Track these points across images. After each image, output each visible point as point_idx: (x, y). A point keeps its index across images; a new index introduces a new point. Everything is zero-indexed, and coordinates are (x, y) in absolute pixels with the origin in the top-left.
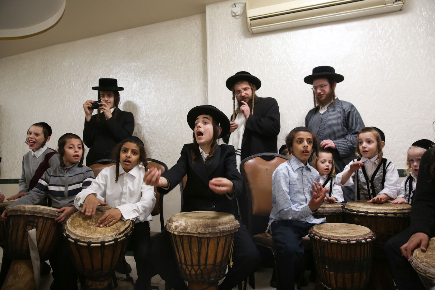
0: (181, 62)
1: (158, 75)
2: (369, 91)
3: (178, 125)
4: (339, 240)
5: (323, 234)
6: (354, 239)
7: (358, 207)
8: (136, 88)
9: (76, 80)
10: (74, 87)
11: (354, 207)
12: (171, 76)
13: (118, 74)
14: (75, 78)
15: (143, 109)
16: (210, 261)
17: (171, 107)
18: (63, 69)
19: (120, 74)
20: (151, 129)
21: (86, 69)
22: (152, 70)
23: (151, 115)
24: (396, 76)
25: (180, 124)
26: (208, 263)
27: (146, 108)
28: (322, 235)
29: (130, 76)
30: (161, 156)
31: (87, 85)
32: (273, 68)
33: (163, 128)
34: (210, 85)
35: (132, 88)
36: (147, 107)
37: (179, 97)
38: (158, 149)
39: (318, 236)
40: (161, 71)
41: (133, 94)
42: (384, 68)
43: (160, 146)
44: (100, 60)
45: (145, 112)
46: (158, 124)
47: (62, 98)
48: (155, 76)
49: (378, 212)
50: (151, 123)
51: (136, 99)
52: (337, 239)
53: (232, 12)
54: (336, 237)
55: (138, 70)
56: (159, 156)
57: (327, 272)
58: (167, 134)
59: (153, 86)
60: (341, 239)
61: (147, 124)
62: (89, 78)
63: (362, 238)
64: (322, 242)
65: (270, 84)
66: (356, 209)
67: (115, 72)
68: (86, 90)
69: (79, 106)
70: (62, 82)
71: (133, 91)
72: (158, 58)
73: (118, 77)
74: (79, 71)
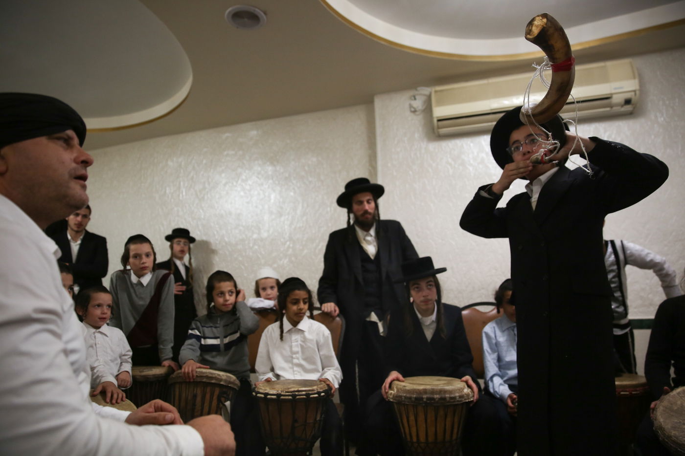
1: (307, 184)
8: (275, 201)
10: (184, 197)
14: (186, 184)
15: (285, 230)
18: (168, 171)
21: (202, 173)
22: (298, 178)
23: (297, 239)
27: (290, 229)
29: (266, 185)
40: (310, 179)
44: (223, 160)
45: (289, 234)
48: (303, 185)
53: (411, 106)
55: (277, 176)
59: (299, 199)
67: (244, 177)
70: (168, 188)
72: (307, 161)
74: (192, 174)
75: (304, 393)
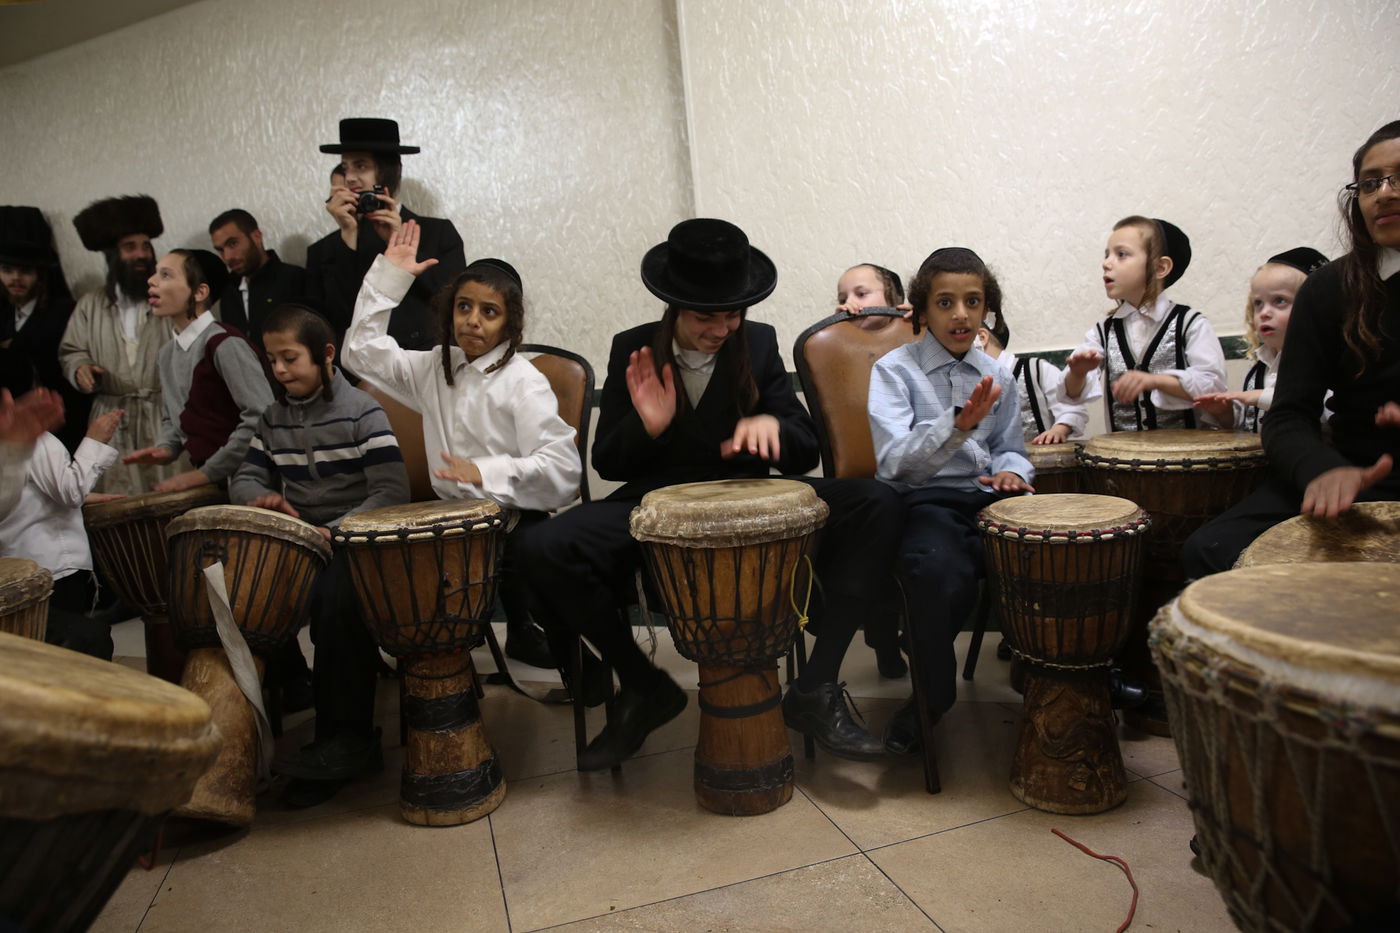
0: (596, 35)
1: (530, 81)
2: (1186, 94)
3: (603, 234)
4: (1072, 535)
5: (1025, 524)
6: (1108, 528)
7: (1115, 450)
8: (465, 127)
9: (275, 114)
10: (273, 140)
11: (1106, 449)
12: (569, 82)
13: (404, 88)
14: (272, 110)
15: (492, 193)
16: (725, 608)
17: (578, 179)
18: (230, 82)
19: (412, 86)
20: (523, 254)
21: (302, 78)
22: (509, 67)
23: (520, 210)
24: (1274, 39)
25: (608, 232)
26: (720, 615)
27: (502, 189)
28: (1022, 526)
29: (441, 91)
30: (560, 332)
31: (313, 130)
32: (886, 38)
33: (557, 246)
34: (692, 105)
35: (453, 129)
36: (505, 186)
37: (598, 147)
38: (551, 311)
39: (1015, 531)
40: (537, 67)
41: (459, 147)
42: (1238, 13)
43: (555, 303)
44: (343, 44)
45: (502, 201)
46: (542, 234)
47: (242, 175)
48: (521, 84)
49: (1168, 458)
50: (523, 233)
51: (470, 163)
52: (1066, 531)
54: (1064, 527)
55: (464, 69)
56: (555, 333)
57: (1038, 620)
58: (575, 266)
59: (515, 118)
60: (1078, 531)
61: (509, 237)
62: (315, 106)
63: (1125, 525)
64: (1026, 546)
65: (876, 90)
66: (1110, 454)
67: (392, 79)
68: (311, 144)
69: (296, 197)
70: (234, 124)
71: (457, 139)
72: (524, 25)
73: (406, 95)
74: (280, 85)
75: (459, 521)
